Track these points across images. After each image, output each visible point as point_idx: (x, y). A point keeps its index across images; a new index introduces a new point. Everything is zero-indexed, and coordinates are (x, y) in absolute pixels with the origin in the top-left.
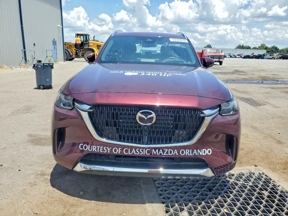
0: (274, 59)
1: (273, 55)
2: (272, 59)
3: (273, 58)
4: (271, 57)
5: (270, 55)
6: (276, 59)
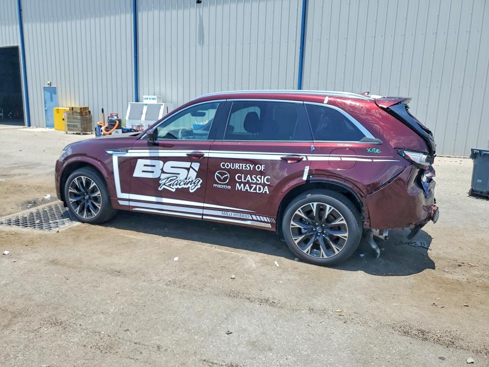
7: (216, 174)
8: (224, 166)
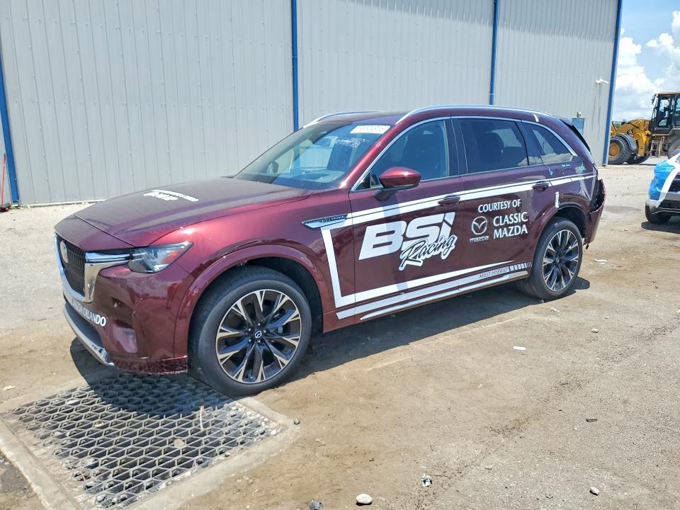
7: (474, 223)
8: (481, 209)
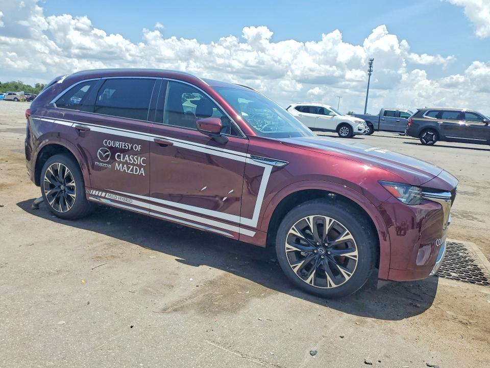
0: (18, 101)
1: (15, 94)
2: (14, 100)
3: (16, 100)
4: (12, 97)
5: (9, 94)
6: (21, 101)
